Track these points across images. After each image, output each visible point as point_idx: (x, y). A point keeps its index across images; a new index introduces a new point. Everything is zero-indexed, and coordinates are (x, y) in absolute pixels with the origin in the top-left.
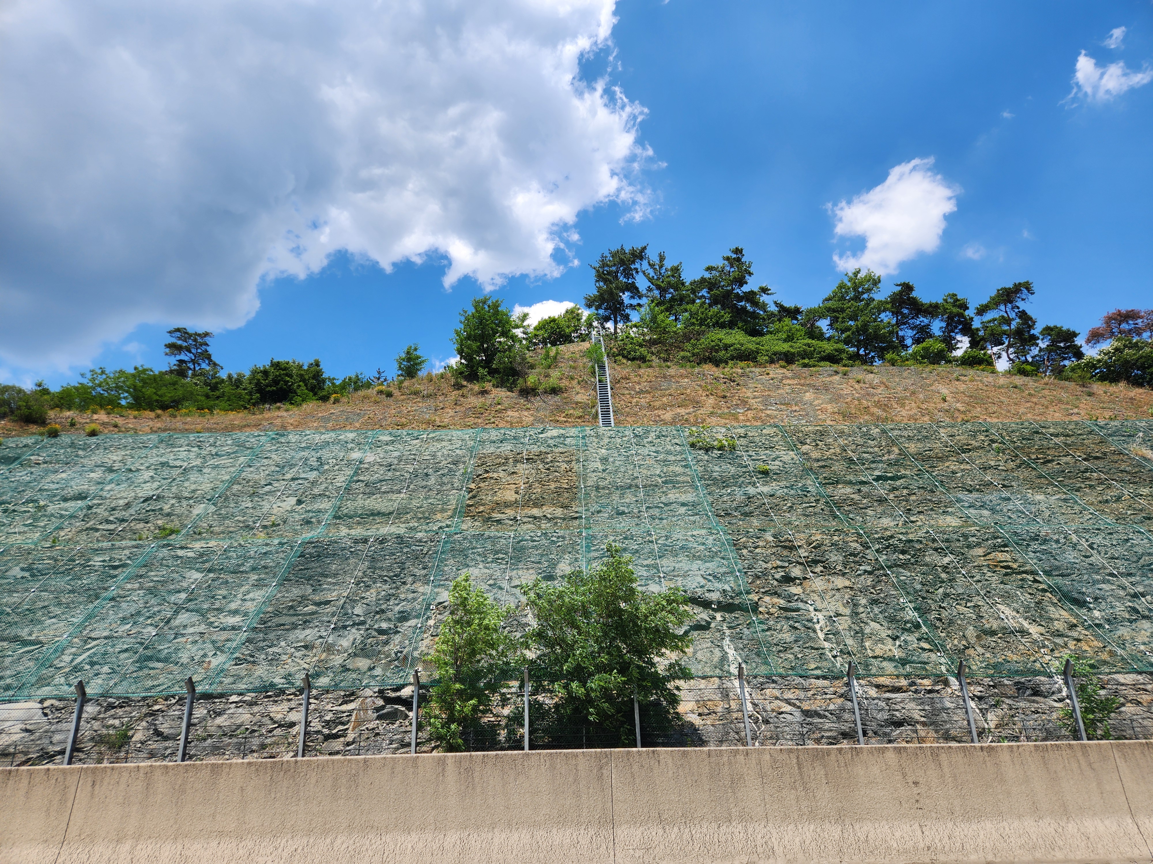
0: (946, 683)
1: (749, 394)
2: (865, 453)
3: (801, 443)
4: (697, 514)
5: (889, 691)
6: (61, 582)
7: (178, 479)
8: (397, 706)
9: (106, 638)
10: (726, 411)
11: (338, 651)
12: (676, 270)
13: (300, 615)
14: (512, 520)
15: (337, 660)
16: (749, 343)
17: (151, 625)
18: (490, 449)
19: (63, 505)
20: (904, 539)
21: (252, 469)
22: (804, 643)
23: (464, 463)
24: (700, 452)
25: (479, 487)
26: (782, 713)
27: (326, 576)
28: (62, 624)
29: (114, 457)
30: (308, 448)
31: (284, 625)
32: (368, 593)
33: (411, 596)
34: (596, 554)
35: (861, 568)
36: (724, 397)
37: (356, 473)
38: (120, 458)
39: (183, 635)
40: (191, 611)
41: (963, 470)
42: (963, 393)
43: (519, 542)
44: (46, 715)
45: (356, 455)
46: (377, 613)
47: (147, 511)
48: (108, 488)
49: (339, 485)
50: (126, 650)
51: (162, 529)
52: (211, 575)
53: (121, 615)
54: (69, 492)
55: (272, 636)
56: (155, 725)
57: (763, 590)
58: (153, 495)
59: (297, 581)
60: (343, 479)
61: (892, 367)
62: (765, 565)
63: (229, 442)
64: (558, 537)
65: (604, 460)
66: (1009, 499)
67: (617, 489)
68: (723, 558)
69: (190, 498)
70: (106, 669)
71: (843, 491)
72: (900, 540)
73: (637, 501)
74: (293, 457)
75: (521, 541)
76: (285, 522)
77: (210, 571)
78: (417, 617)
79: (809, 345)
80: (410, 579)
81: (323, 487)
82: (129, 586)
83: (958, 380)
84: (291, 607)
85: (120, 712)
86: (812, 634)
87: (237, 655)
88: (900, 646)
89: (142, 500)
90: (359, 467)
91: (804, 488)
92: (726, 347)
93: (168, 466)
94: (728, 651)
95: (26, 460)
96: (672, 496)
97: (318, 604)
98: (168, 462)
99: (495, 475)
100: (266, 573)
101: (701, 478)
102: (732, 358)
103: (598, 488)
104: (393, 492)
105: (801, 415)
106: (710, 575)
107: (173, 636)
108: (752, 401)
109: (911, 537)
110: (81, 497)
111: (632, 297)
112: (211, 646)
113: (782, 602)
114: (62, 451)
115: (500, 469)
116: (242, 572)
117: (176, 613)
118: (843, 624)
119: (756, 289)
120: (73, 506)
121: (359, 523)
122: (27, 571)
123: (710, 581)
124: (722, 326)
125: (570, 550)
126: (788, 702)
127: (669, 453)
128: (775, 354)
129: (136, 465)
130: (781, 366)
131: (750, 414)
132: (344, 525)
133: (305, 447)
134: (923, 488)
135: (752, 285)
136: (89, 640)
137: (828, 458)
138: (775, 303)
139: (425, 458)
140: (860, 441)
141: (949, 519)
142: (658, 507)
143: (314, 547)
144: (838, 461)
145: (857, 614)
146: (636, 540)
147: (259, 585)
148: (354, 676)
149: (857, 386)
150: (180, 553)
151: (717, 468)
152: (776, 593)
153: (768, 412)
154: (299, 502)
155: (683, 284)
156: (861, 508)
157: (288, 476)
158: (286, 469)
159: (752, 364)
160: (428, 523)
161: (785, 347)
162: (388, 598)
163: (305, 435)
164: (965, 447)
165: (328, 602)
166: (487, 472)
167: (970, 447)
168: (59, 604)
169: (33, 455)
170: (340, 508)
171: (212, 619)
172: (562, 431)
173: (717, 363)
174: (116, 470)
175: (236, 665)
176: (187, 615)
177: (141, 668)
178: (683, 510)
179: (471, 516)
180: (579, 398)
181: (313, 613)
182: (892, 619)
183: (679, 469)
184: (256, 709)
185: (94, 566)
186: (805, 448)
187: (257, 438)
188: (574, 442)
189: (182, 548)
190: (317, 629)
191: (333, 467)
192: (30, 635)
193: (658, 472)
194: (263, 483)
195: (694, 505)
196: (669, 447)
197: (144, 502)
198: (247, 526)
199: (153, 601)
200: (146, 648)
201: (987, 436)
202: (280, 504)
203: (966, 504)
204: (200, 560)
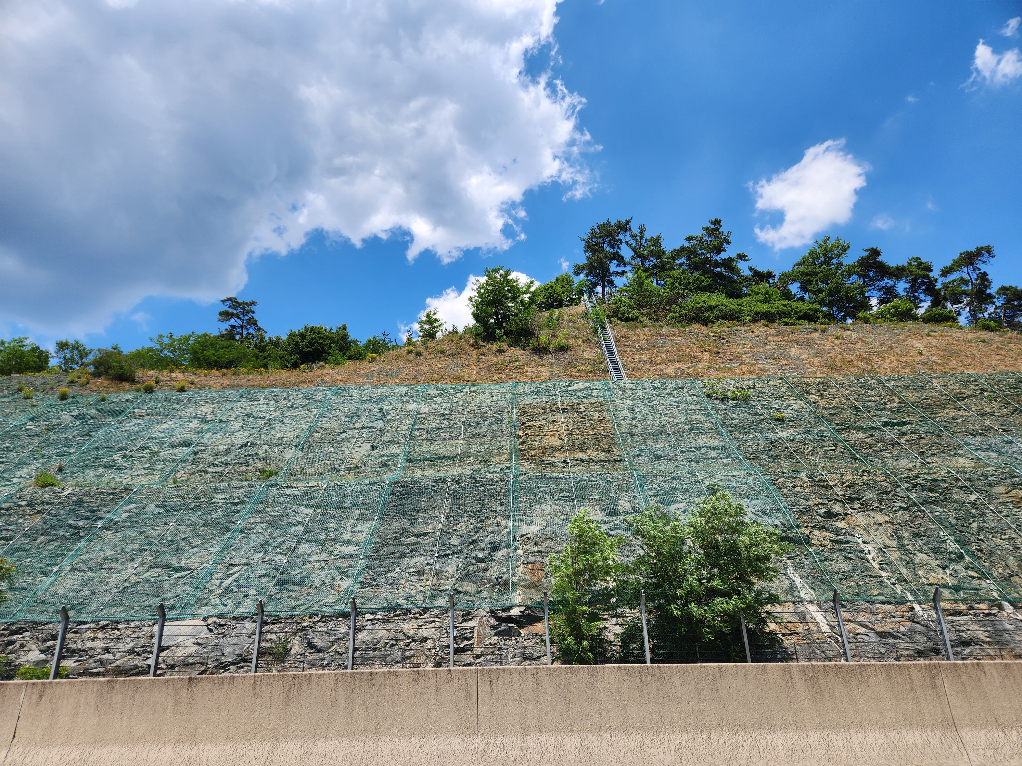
0: (1001, 607)
1: (739, 350)
2: (868, 401)
3: (807, 393)
4: (728, 457)
5: (950, 615)
6: (193, 517)
7: (265, 428)
8: (511, 625)
9: (244, 564)
10: (722, 365)
11: (445, 576)
12: (657, 241)
13: (405, 545)
14: (562, 462)
15: (448, 584)
16: (731, 304)
17: (281, 553)
18: (528, 401)
19: (172, 451)
20: (929, 478)
21: (325, 419)
22: (863, 572)
23: (508, 412)
24: (717, 402)
25: (527, 434)
26: (858, 634)
27: (418, 511)
28: (204, 553)
29: (206, 409)
30: (369, 400)
31: (394, 553)
32: (459, 526)
33: (496, 529)
34: (650, 493)
35: (896, 504)
36: (718, 353)
37: (415, 423)
38: (211, 411)
39: (310, 562)
40: (311, 541)
41: (962, 416)
42: (936, 347)
43: (578, 482)
44: (211, 631)
45: (412, 406)
46: (471, 543)
47: (245, 456)
48: (207, 436)
49: (404, 432)
50: (265, 575)
51: (262, 471)
52: (319, 511)
53: (252, 545)
54: (175, 440)
55: (386, 562)
56: (308, 639)
57: (812, 525)
58: (247, 443)
59: (394, 516)
60: (406, 427)
61: (865, 325)
62: (807, 503)
63: (300, 396)
64: (612, 478)
65: (631, 409)
66: (1011, 442)
67: (650, 435)
68: (767, 496)
69: (279, 445)
70: (252, 591)
71: (857, 436)
72: (926, 479)
73: (670, 446)
74: (358, 409)
75: (580, 481)
76: (365, 465)
77: (317, 507)
78: (508, 547)
79: (785, 305)
80: (492, 514)
81: (390, 434)
82: (252, 520)
83: (929, 335)
84: (396, 538)
85: (275, 627)
86: (867, 564)
87: (360, 579)
88: (951, 574)
89: (239, 446)
90: (417, 418)
91: (820, 433)
92: (711, 308)
93: (253, 417)
94: (794, 578)
95: (131, 413)
96: (701, 441)
97: (418, 536)
98: (252, 414)
99: (538, 423)
100: (366, 509)
101: (724, 425)
102: (718, 318)
103: (632, 435)
104: (452, 438)
105: (791, 369)
106: (759, 511)
107: (301, 563)
108: (744, 356)
109: (935, 476)
110: (186, 444)
111: (618, 265)
112: (336, 571)
113: (831, 536)
114: (160, 405)
115: (541, 418)
116: (344, 508)
117: (299, 542)
118: (894, 555)
119: (733, 256)
120: (182, 452)
121: (430, 466)
122: (161, 507)
123: (760, 516)
124: (704, 290)
125: (626, 489)
126: (861, 624)
127: (688, 402)
128: (757, 313)
129: (226, 416)
130: (764, 325)
131: (744, 368)
132: (417, 467)
133: (366, 400)
134: (929, 432)
135: (729, 252)
136: (231, 567)
137: (834, 407)
138: (750, 268)
139: (473, 408)
140: (861, 391)
141: (962, 460)
142: (691, 451)
143: (401, 486)
144: (844, 409)
145: (903, 546)
146: (683, 481)
147: (362, 519)
148: (466, 598)
149: (836, 342)
150: (288, 491)
151: (735, 416)
152: (823, 527)
153: (761, 366)
154: (373, 448)
155: (663, 253)
156: (877, 451)
157: (358, 425)
158: (355, 419)
159: (737, 323)
160: (489, 465)
161: (765, 307)
162: (477, 530)
163: (364, 390)
164: (959, 396)
165: (426, 534)
166: (529, 420)
167: (963, 395)
168: (197, 536)
169: (136, 408)
170: (409, 453)
171: (331, 549)
172: (587, 385)
173: (705, 323)
174: (208, 421)
175: (362, 588)
176: (307, 545)
177: (281, 591)
178: (714, 454)
179: (525, 459)
180: (586, 355)
181: (416, 544)
182: (936, 551)
183: (701, 418)
184: (389, 626)
185: (218, 503)
186: (811, 398)
187: (323, 393)
188: (600, 394)
189: (288, 487)
190: (423, 557)
191: (395, 417)
192: (179, 562)
193: (683, 421)
194: (338, 431)
195: (723, 449)
196: (688, 398)
197: (240, 448)
198: (335, 468)
199: (276, 533)
200: (282, 573)
201: (977, 385)
202: (357, 450)
203: (974, 447)
204: (306, 498)
